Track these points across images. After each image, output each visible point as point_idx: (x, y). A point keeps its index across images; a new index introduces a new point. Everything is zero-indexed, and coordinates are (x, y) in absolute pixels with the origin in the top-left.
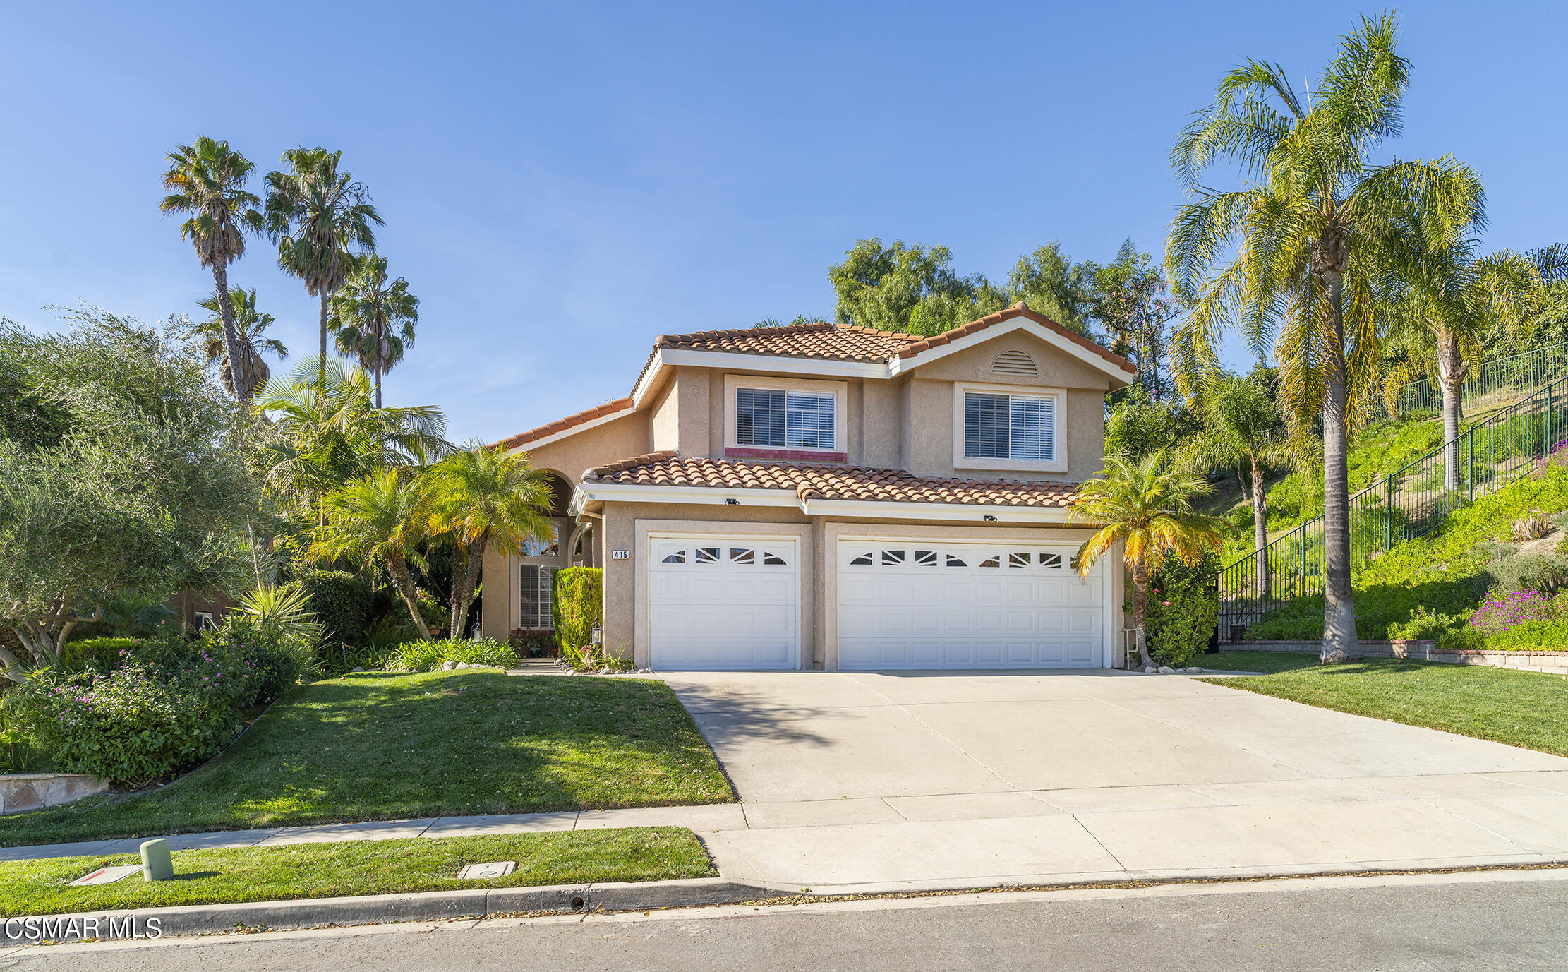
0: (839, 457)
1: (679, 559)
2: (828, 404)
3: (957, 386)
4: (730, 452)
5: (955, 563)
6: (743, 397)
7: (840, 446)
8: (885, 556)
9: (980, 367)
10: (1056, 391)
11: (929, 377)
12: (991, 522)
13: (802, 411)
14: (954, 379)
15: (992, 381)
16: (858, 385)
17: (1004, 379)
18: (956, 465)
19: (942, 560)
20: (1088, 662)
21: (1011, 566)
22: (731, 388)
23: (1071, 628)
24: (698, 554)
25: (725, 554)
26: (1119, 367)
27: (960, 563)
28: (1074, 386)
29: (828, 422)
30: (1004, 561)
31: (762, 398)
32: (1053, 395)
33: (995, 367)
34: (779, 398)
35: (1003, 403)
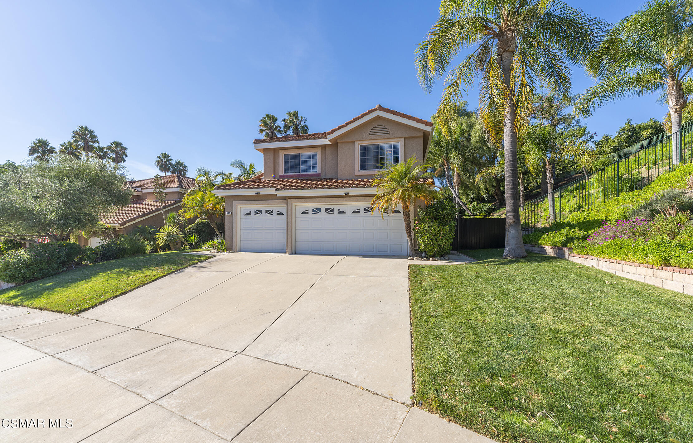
0: (318, 175)
1: (249, 214)
2: (315, 156)
3: (355, 143)
4: (281, 177)
5: (341, 212)
6: (286, 157)
7: (319, 171)
8: (313, 211)
9: (364, 134)
10: (400, 139)
11: (343, 141)
12: (346, 195)
13: (306, 160)
14: (353, 140)
15: (369, 139)
16: (324, 147)
17: (374, 138)
18: (356, 174)
19: (336, 211)
20: (400, 253)
21: (365, 213)
22: (282, 155)
23: (392, 238)
24: (255, 212)
25: (264, 212)
26: (424, 125)
27: (343, 212)
28: (406, 136)
29: (315, 162)
30: (362, 211)
31: (292, 156)
32: (398, 141)
33: (371, 133)
34: (297, 156)
35: (376, 147)
